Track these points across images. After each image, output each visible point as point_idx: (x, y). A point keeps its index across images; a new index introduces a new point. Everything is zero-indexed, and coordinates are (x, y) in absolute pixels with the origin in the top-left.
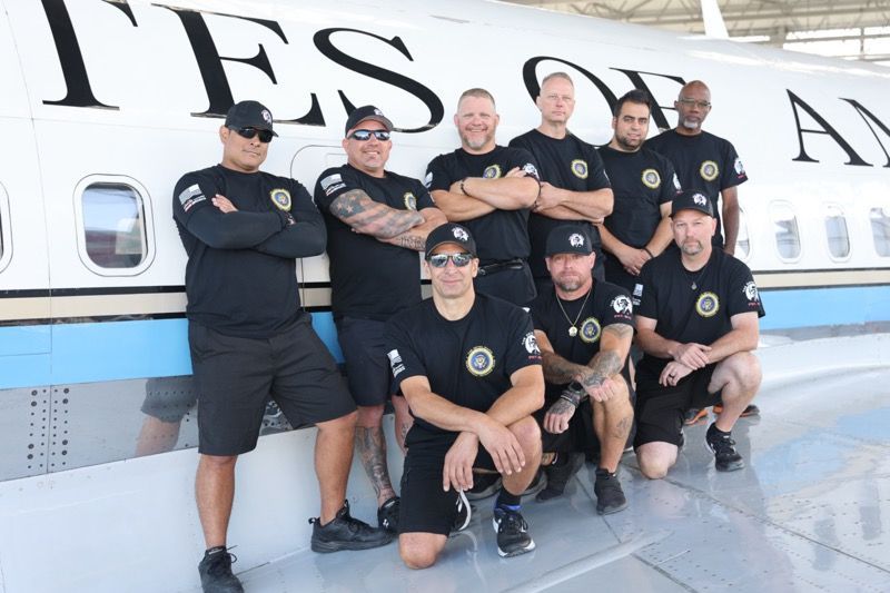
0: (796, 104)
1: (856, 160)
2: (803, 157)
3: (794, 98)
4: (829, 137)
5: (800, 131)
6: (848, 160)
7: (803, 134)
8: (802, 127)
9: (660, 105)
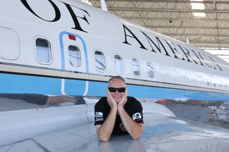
0: (125, 28)
1: (143, 47)
2: (126, 42)
3: (124, 27)
4: (135, 39)
5: (126, 35)
6: (141, 46)
7: (127, 36)
8: (126, 34)
9: (76, 15)
